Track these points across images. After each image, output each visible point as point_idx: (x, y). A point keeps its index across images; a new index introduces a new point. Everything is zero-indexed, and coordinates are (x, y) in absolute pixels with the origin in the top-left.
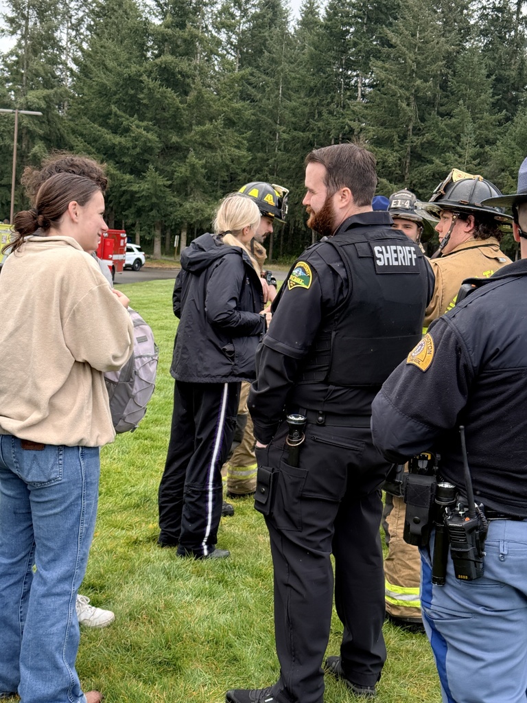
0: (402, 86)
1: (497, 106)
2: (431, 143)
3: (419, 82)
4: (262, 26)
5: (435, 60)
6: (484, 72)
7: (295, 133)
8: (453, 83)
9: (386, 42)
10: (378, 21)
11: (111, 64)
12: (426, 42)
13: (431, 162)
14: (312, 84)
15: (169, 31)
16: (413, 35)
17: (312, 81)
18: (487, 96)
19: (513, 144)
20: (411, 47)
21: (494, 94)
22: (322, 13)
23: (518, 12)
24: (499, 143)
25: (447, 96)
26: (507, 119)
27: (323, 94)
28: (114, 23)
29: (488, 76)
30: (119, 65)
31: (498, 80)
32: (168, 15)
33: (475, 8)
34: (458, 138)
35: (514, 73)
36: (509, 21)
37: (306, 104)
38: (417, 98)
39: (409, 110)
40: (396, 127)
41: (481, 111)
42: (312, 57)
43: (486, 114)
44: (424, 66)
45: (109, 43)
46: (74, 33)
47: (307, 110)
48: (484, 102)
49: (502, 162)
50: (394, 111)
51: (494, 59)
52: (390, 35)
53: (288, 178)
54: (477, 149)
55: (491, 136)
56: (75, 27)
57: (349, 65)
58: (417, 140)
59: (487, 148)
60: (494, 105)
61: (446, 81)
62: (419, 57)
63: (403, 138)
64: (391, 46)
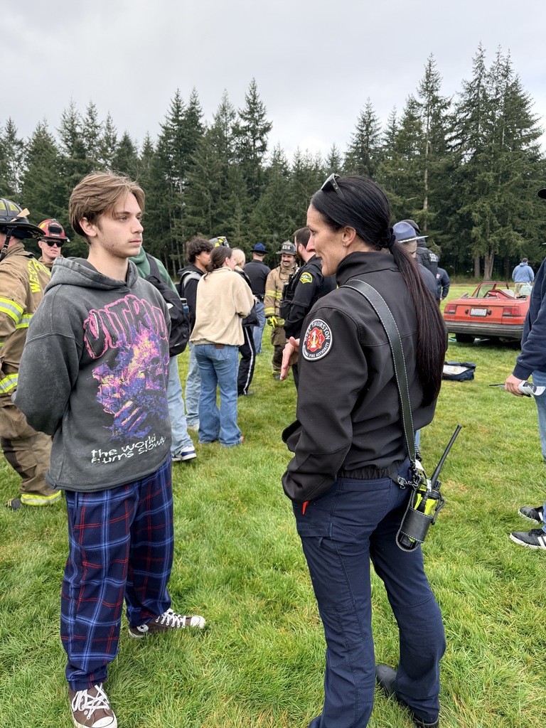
0: (202, 185)
1: (250, 193)
2: (220, 214)
3: (211, 182)
4: (124, 155)
5: (217, 171)
6: (242, 176)
7: (150, 211)
8: (227, 182)
9: (192, 162)
10: (185, 151)
11: (46, 180)
12: (211, 162)
13: (222, 223)
14: (156, 185)
15: (77, 161)
16: (205, 158)
17: (156, 184)
18: (245, 188)
19: (260, 212)
20: (204, 164)
21: (248, 187)
22: (155, 148)
23: (254, 145)
24: (253, 212)
25: (225, 189)
26: (255, 200)
27: (162, 190)
28: (43, 157)
29: (244, 178)
30: (51, 180)
31: (249, 180)
32: (75, 152)
33: (233, 144)
34: (234, 210)
35: (256, 176)
36: (250, 150)
37: (153, 196)
38: (210, 190)
39: (208, 197)
40: (202, 205)
41: (243, 196)
42: (153, 170)
43: (246, 198)
44: (212, 174)
45: (43, 168)
46: (17, 163)
47: (154, 198)
48: (243, 191)
49: (256, 221)
50: (200, 198)
51: (245, 169)
52: (193, 159)
53: (150, 234)
54: (244, 215)
55: (249, 208)
56: (18, 160)
57: (174, 174)
58: (214, 212)
59: (249, 215)
60: (248, 192)
61: (224, 182)
62: (209, 170)
63: (207, 211)
64: (194, 164)
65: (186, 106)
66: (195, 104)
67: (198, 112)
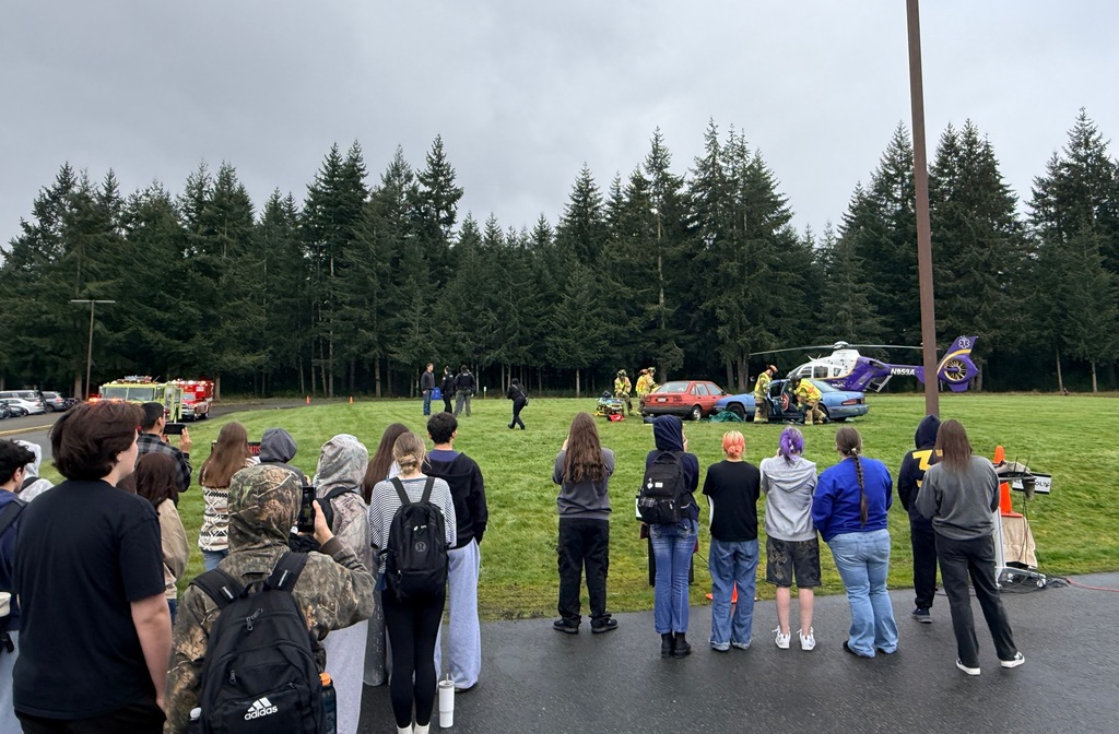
0: (367, 267)
1: (433, 279)
2: (392, 304)
3: (380, 264)
5: (388, 249)
6: (422, 256)
7: (285, 299)
8: (402, 263)
12: (379, 237)
13: (394, 316)
16: (372, 233)
18: (426, 271)
19: (448, 303)
20: (371, 240)
21: (431, 270)
23: (438, 216)
24: (438, 302)
25: (399, 272)
26: (440, 287)
29: (426, 258)
31: (432, 261)
34: (410, 300)
36: (432, 221)
37: (291, 278)
38: (378, 274)
39: (374, 281)
40: (365, 293)
41: (423, 281)
43: (427, 283)
44: (381, 253)
47: (293, 282)
48: (424, 275)
49: (443, 315)
50: (364, 282)
52: (355, 232)
54: (425, 306)
55: (432, 297)
58: (382, 302)
59: (431, 305)
60: (431, 277)
61: (398, 263)
62: (378, 247)
63: (371, 300)
65: (344, 158)
66: (356, 160)
67: (360, 170)
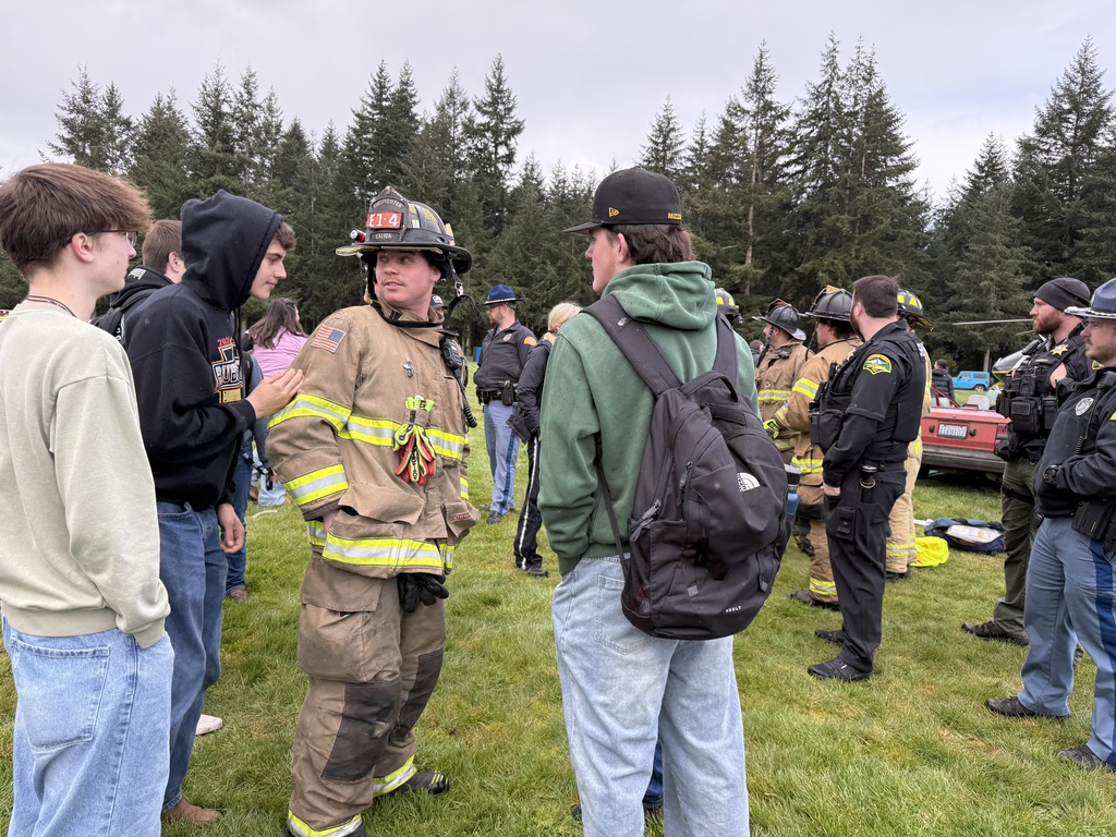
1: (488, 224)
4: (291, 153)
5: (438, 186)
6: (476, 197)
7: (330, 240)
8: (454, 204)
9: (400, 171)
10: (390, 153)
11: (169, 181)
12: (430, 172)
14: (341, 201)
15: (221, 155)
16: (421, 167)
17: (340, 199)
18: (480, 215)
19: (503, 252)
20: (420, 175)
21: (485, 214)
22: (341, 144)
23: (496, 153)
24: (492, 251)
25: (449, 215)
26: (495, 234)
27: (349, 210)
28: (166, 146)
29: (480, 200)
30: (177, 182)
31: (486, 204)
32: (218, 142)
33: (463, 148)
35: (497, 199)
36: (489, 159)
37: (336, 217)
41: (477, 227)
42: (338, 179)
43: (481, 229)
45: (164, 163)
46: (119, 153)
47: (338, 221)
48: (478, 220)
49: (496, 266)
51: (481, 188)
52: (403, 166)
53: (326, 275)
55: (486, 246)
56: (121, 148)
57: (371, 187)
59: (485, 255)
60: (485, 222)
61: (449, 203)
62: (427, 184)
64: (403, 174)
65: (393, 86)
66: (406, 84)
67: (412, 96)
